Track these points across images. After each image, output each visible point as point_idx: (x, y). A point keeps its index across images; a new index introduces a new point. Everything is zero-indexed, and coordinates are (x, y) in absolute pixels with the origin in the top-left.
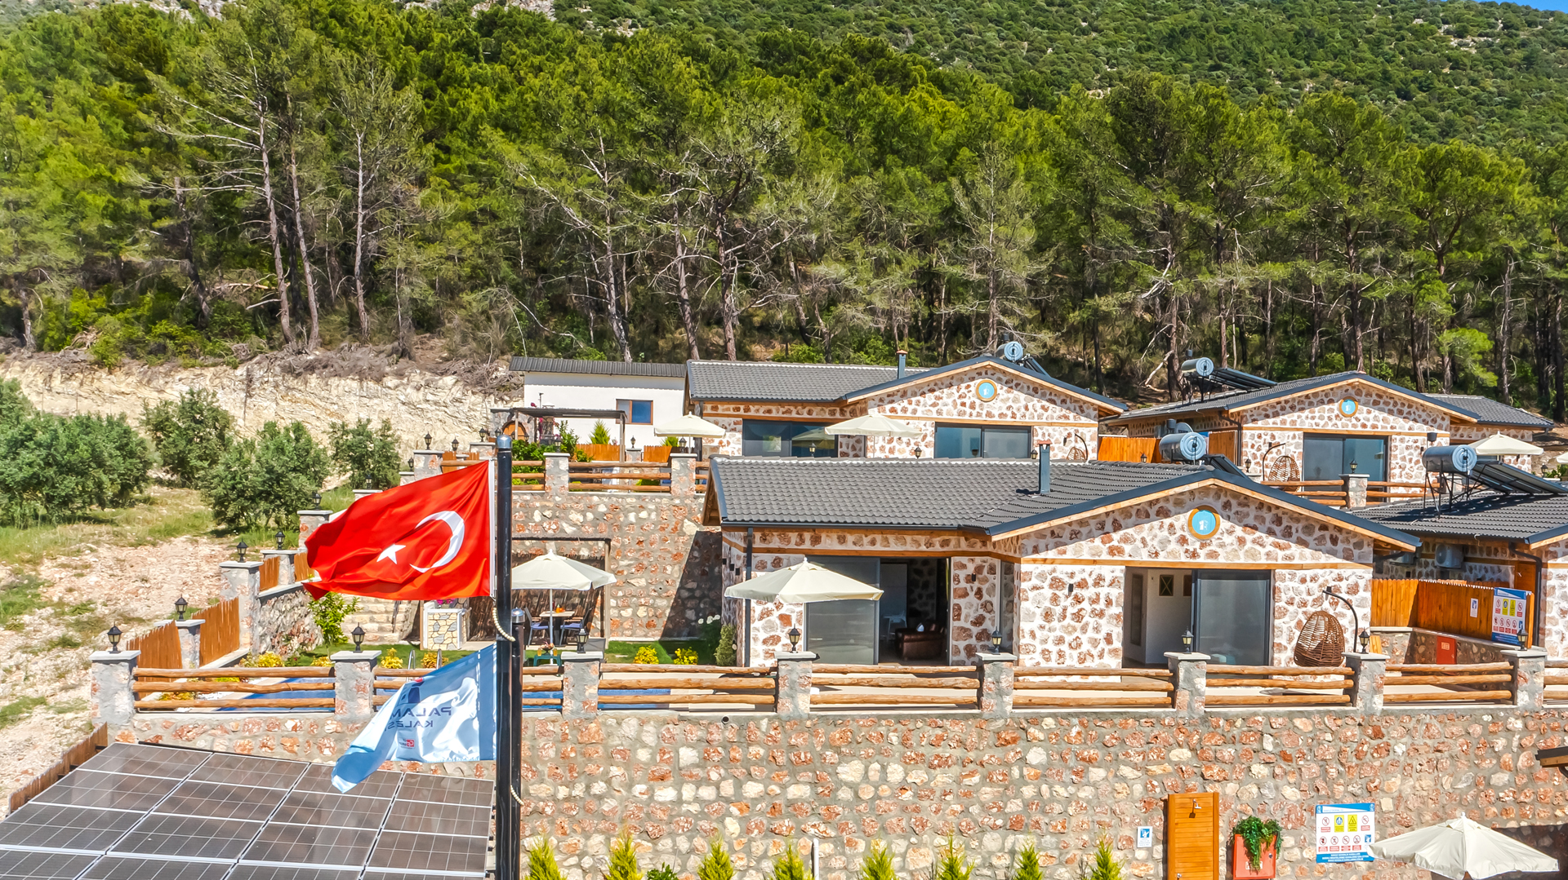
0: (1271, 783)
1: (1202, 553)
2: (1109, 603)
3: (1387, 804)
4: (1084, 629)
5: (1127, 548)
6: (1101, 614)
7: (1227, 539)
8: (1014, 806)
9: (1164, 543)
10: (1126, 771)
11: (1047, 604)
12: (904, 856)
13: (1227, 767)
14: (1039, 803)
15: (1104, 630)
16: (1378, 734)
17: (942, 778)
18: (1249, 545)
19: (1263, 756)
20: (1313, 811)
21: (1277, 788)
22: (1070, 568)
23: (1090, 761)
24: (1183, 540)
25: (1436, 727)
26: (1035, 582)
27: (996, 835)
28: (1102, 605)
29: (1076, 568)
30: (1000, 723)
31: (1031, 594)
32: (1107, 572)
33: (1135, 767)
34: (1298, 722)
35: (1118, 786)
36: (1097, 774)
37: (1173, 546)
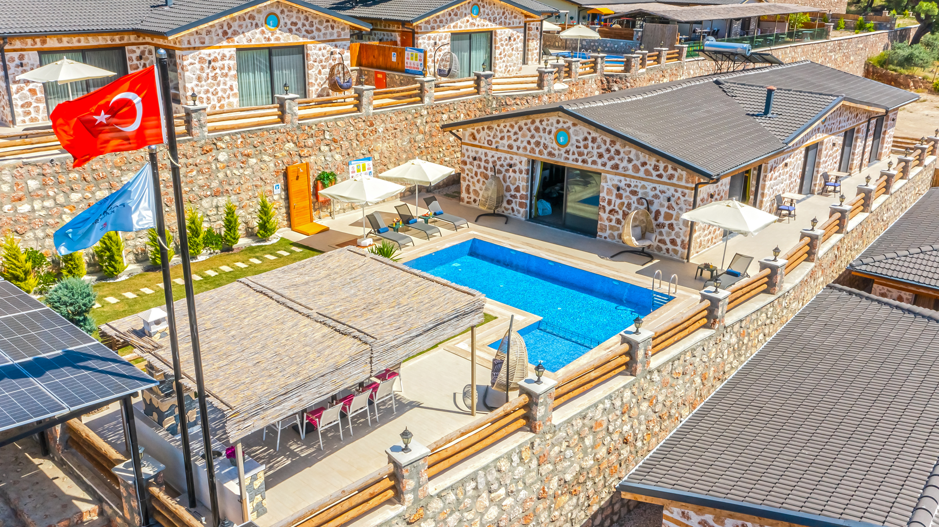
0: (329, 154)
1: (272, 38)
2: (230, 69)
3: (377, 156)
4: (218, 85)
5: (236, 38)
6: (226, 75)
7: (284, 30)
8: (215, 184)
9: (254, 35)
10: (266, 158)
11: (198, 72)
13: (310, 149)
14: (227, 180)
15: (229, 84)
16: (372, 125)
18: (294, 32)
19: (325, 141)
20: (348, 164)
21: (332, 156)
22: (208, 52)
23: (248, 156)
25: (394, 118)
26: (191, 61)
27: (208, 200)
28: (226, 70)
29: (211, 51)
30: (203, 142)
31: (189, 68)
32: (227, 52)
33: (270, 155)
34: (339, 123)
35: (262, 166)
36: (253, 161)
37: (258, 36)
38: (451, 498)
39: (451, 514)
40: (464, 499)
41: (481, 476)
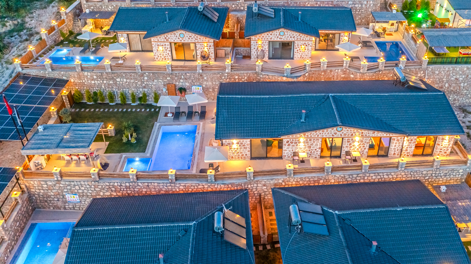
3: (204, 86)
4: (164, 52)
5: (169, 40)
7: (187, 38)
8: (144, 85)
9: (176, 39)
11: (157, 48)
13: (176, 80)
14: (147, 85)
15: (168, 52)
16: (201, 76)
17: (132, 81)
18: (190, 39)
19: (182, 79)
20: (191, 87)
21: (185, 83)
22: (160, 43)
24: (179, 38)
25: (212, 75)
26: (155, 45)
27: (141, 89)
28: (166, 49)
29: (161, 43)
30: (139, 73)
31: (154, 47)
32: (166, 43)
33: (161, 80)
34: (187, 74)
35: (159, 83)
36: (156, 81)
37: (177, 39)
38: (67, 183)
39: (68, 186)
40: (71, 185)
41: (75, 182)
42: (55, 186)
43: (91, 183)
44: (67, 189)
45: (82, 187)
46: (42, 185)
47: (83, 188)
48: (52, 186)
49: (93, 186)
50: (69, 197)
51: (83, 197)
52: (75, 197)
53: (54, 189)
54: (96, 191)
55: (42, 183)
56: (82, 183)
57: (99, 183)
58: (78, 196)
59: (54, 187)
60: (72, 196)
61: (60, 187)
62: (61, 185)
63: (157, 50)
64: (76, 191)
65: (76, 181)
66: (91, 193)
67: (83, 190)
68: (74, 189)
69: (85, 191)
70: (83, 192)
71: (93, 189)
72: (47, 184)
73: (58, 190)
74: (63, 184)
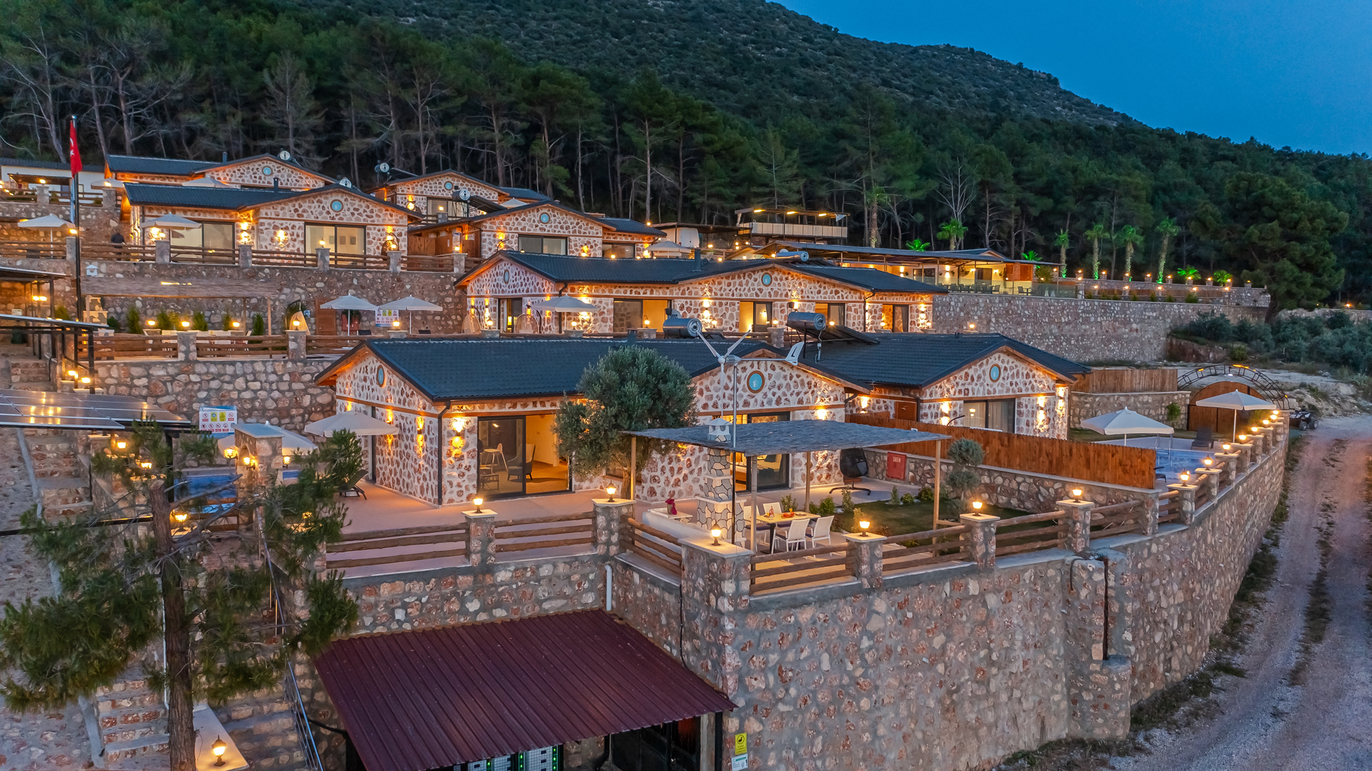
1: (337, 218)
2: (298, 236)
4: (287, 246)
5: (305, 214)
6: (295, 240)
7: (347, 213)
9: (321, 213)
11: (271, 235)
12: (209, 317)
15: (297, 247)
16: (399, 280)
22: (281, 222)
24: (328, 213)
26: (266, 226)
28: (295, 237)
29: (284, 222)
30: (246, 270)
31: (265, 231)
32: (297, 223)
34: (367, 275)
37: (325, 214)
38: (213, 369)
39: (213, 379)
40: (225, 374)
41: (239, 365)
42: (172, 382)
43: (284, 366)
44: (209, 390)
45: (255, 380)
46: (133, 378)
47: (257, 385)
48: (164, 383)
49: (286, 377)
50: (209, 417)
51: (250, 416)
52: (227, 417)
53: (167, 393)
54: (292, 394)
55: (135, 371)
56: (259, 367)
57: (305, 364)
58: (235, 413)
59: (168, 384)
60: (218, 412)
61: (190, 382)
62: (194, 378)
63: (272, 240)
64: (234, 395)
65: (243, 363)
66: (276, 401)
67: (255, 392)
68: (230, 387)
69: (263, 394)
70: (253, 400)
71: (284, 387)
72: (148, 376)
73: (178, 394)
74: (199, 374)
